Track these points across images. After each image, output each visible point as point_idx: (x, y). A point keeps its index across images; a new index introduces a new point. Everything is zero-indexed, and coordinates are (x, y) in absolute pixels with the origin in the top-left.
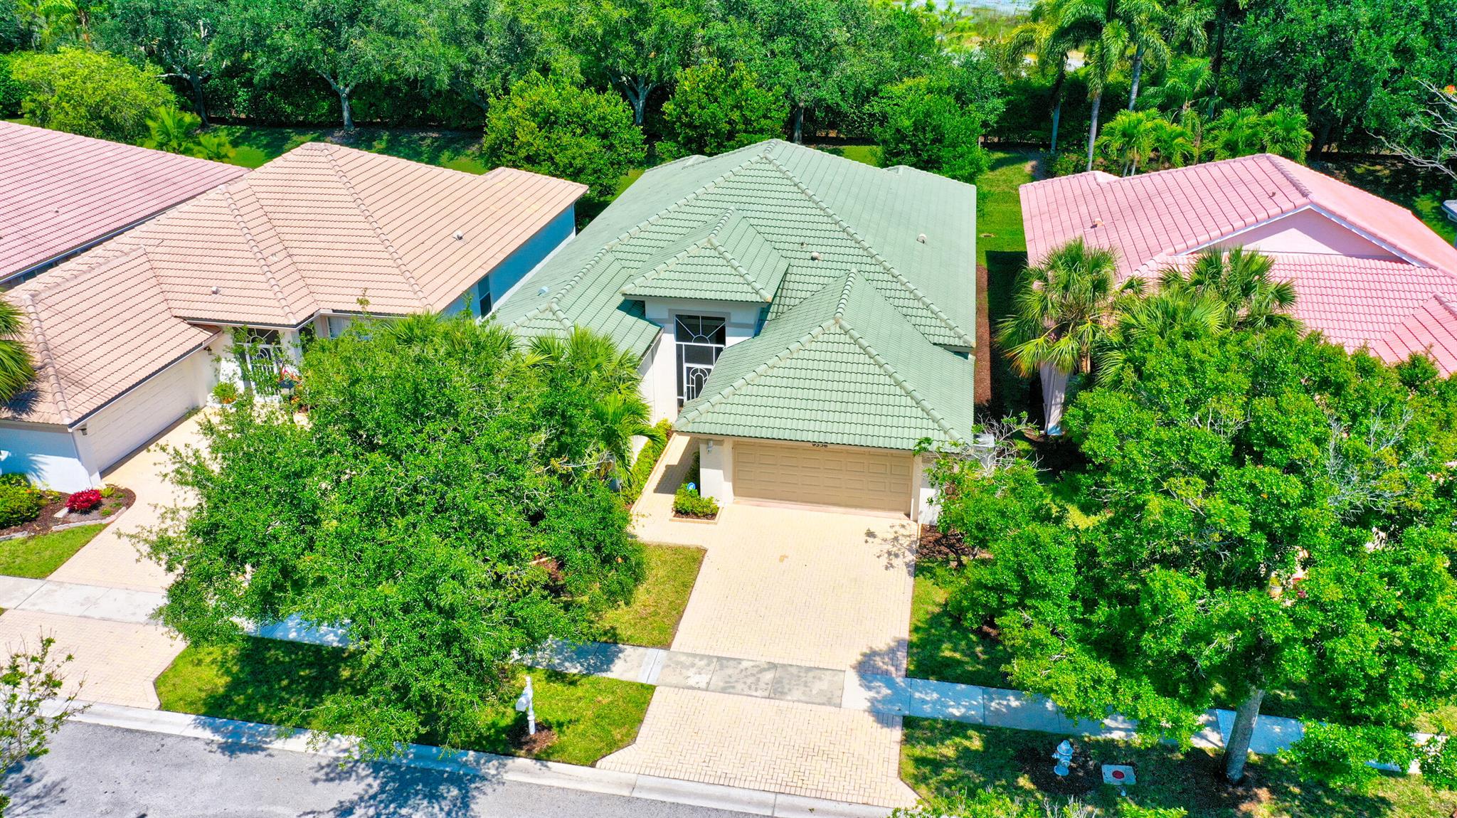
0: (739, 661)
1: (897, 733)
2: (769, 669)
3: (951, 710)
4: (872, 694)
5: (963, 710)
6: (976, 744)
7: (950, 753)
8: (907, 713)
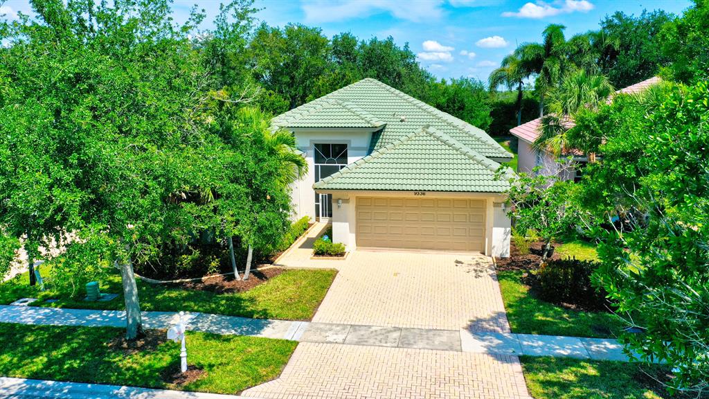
0: (370, 327)
1: (518, 367)
2: (395, 331)
3: (558, 351)
4: (486, 343)
5: (569, 351)
6: (592, 371)
7: (572, 378)
8: (521, 354)
